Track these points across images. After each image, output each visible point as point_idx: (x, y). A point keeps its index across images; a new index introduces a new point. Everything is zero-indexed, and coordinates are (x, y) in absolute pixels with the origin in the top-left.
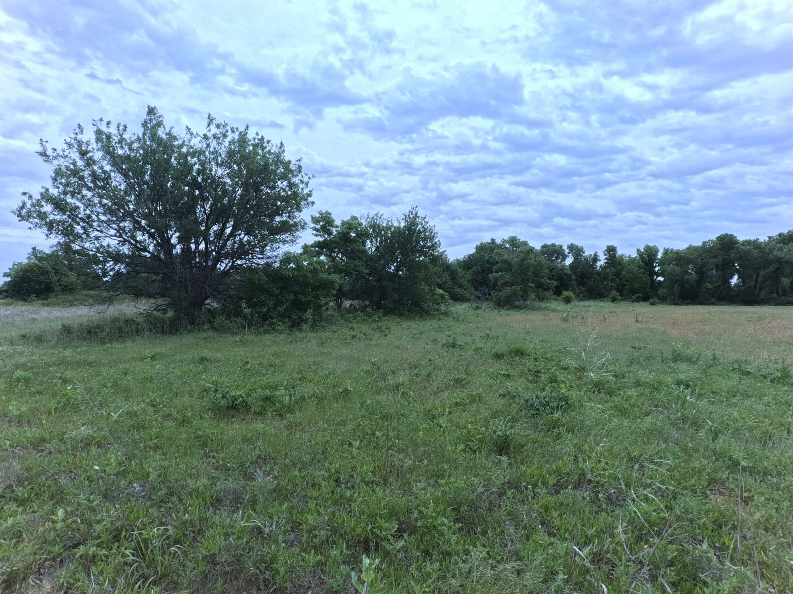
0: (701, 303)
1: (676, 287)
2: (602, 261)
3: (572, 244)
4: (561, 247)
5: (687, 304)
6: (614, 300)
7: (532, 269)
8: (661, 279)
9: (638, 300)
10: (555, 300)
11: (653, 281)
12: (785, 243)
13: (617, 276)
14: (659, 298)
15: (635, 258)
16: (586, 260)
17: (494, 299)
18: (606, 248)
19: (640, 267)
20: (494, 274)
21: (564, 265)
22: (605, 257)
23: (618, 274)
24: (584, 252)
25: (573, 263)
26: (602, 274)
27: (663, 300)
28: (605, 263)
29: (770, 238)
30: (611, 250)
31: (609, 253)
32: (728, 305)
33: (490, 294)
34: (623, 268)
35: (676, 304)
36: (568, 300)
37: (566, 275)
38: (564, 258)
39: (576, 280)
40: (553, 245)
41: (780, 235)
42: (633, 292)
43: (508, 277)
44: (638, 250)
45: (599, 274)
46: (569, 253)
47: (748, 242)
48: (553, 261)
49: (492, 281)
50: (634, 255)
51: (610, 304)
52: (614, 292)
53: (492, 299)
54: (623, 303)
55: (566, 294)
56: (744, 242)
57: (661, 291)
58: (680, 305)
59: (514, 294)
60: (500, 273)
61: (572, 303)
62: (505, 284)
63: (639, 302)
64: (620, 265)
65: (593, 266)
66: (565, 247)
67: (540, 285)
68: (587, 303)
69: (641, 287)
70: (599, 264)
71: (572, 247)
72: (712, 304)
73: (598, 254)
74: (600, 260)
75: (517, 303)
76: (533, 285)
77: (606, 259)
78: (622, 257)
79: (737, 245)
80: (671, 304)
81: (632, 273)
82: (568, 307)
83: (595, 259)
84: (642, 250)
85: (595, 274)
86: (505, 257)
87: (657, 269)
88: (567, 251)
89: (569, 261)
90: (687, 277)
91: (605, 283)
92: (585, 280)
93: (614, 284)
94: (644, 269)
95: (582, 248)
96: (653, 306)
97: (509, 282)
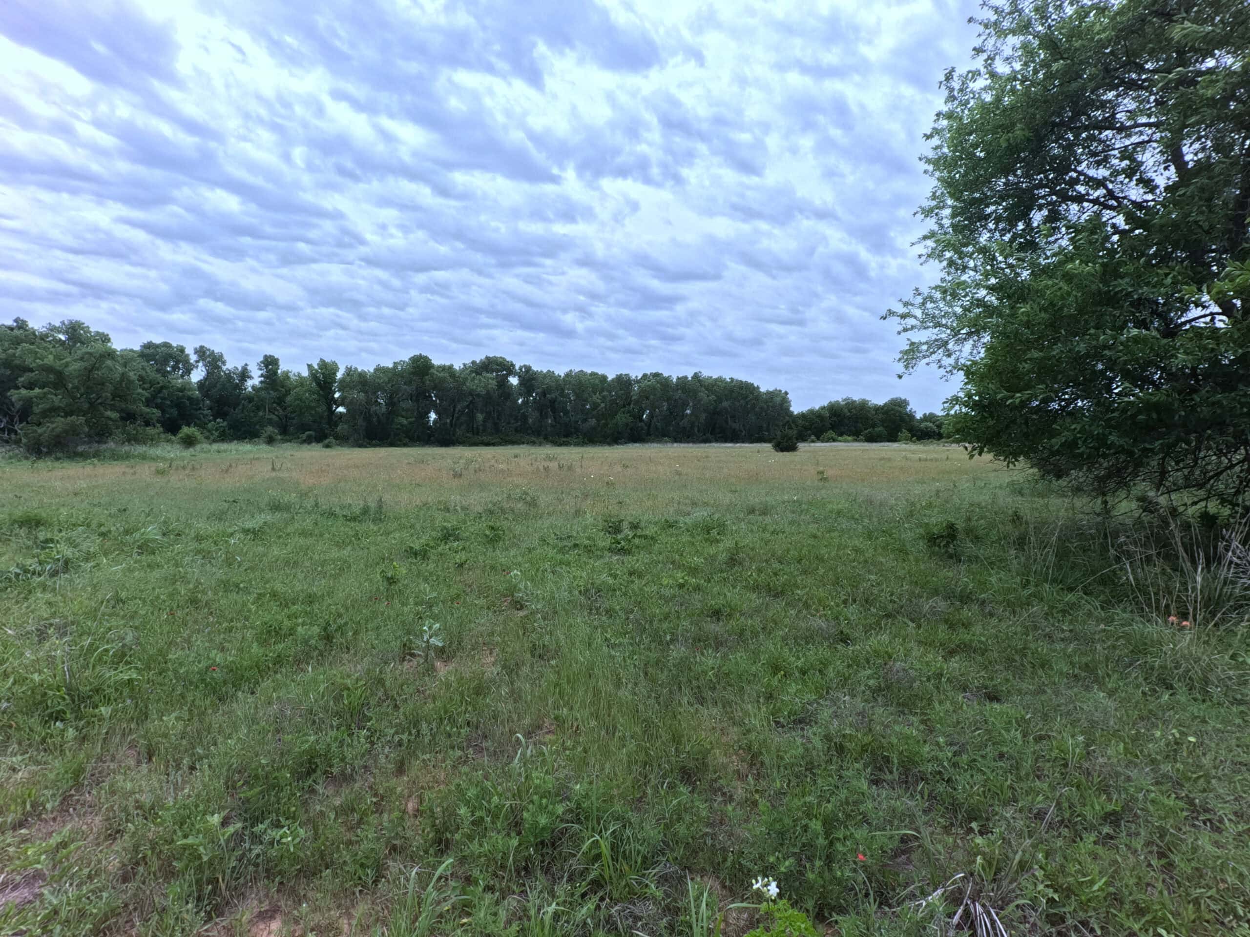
0: (392, 445)
1: (360, 422)
2: (255, 380)
3: (202, 347)
4: (182, 350)
5: (375, 446)
6: (270, 441)
7: (110, 387)
8: (341, 409)
9: (308, 441)
10: (168, 441)
11: (332, 412)
12: (478, 373)
13: (279, 404)
14: (336, 438)
15: (304, 378)
16: (229, 376)
17: (24, 440)
18: (262, 359)
19: (312, 392)
20: (24, 392)
21: (190, 383)
22: (260, 372)
23: (280, 401)
24: (224, 363)
25: (206, 379)
26: (256, 400)
27: (344, 440)
28: (261, 382)
29: (465, 365)
30: (270, 363)
31: (266, 366)
32: (423, 446)
33: (12, 431)
34: (288, 392)
35: (360, 446)
36: (189, 442)
37: (190, 399)
38: (188, 371)
39: (211, 408)
40: (166, 345)
41: (474, 362)
42: (303, 428)
43: (57, 400)
44: (310, 366)
45: (250, 399)
46: (197, 362)
47: (443, 368)
48: (165, 374)
49: (18, 406)
50: (305, 373)
51: (264, 447)
52: (270, 429)
53: (18, 442)
54: (285, 445)
55: (186, 430)
56: (439, 367)
57: (341, 428)
58: (366, 447)
59: (73, 431)
60: (37, 391)
61: (198, 447)
62: (51, 412)
63: (309, 443)
64: (283, 387)
65: (239, 387)
66: (190, 351)
67: (129, 417)
68: (224, 446)
69: (314, 422)
70: (249, 383)
71: (202, 352)
72: (405, 445)
73: (249, 368)
74: (251, 377)
75: (80, 449)
76: (114, 415)
77: (262, 376)
78: (286, 374)
79: (432, 370)
80: (353, 446)
81: (301, 400)
82: (187, 453)
83: (244, 375)
84: (316, 367)
85: (245, 399)
86: (50, 360)
87: (337, 395)
88: (193, 358)
89: (197, 375)
90: (374, 408)
91: (261, 414)
92: (226, 408)
93: (274, 417)
94: (319, 395)
95: (221, 356)
96: (328, 450)
97: (59, 408)
